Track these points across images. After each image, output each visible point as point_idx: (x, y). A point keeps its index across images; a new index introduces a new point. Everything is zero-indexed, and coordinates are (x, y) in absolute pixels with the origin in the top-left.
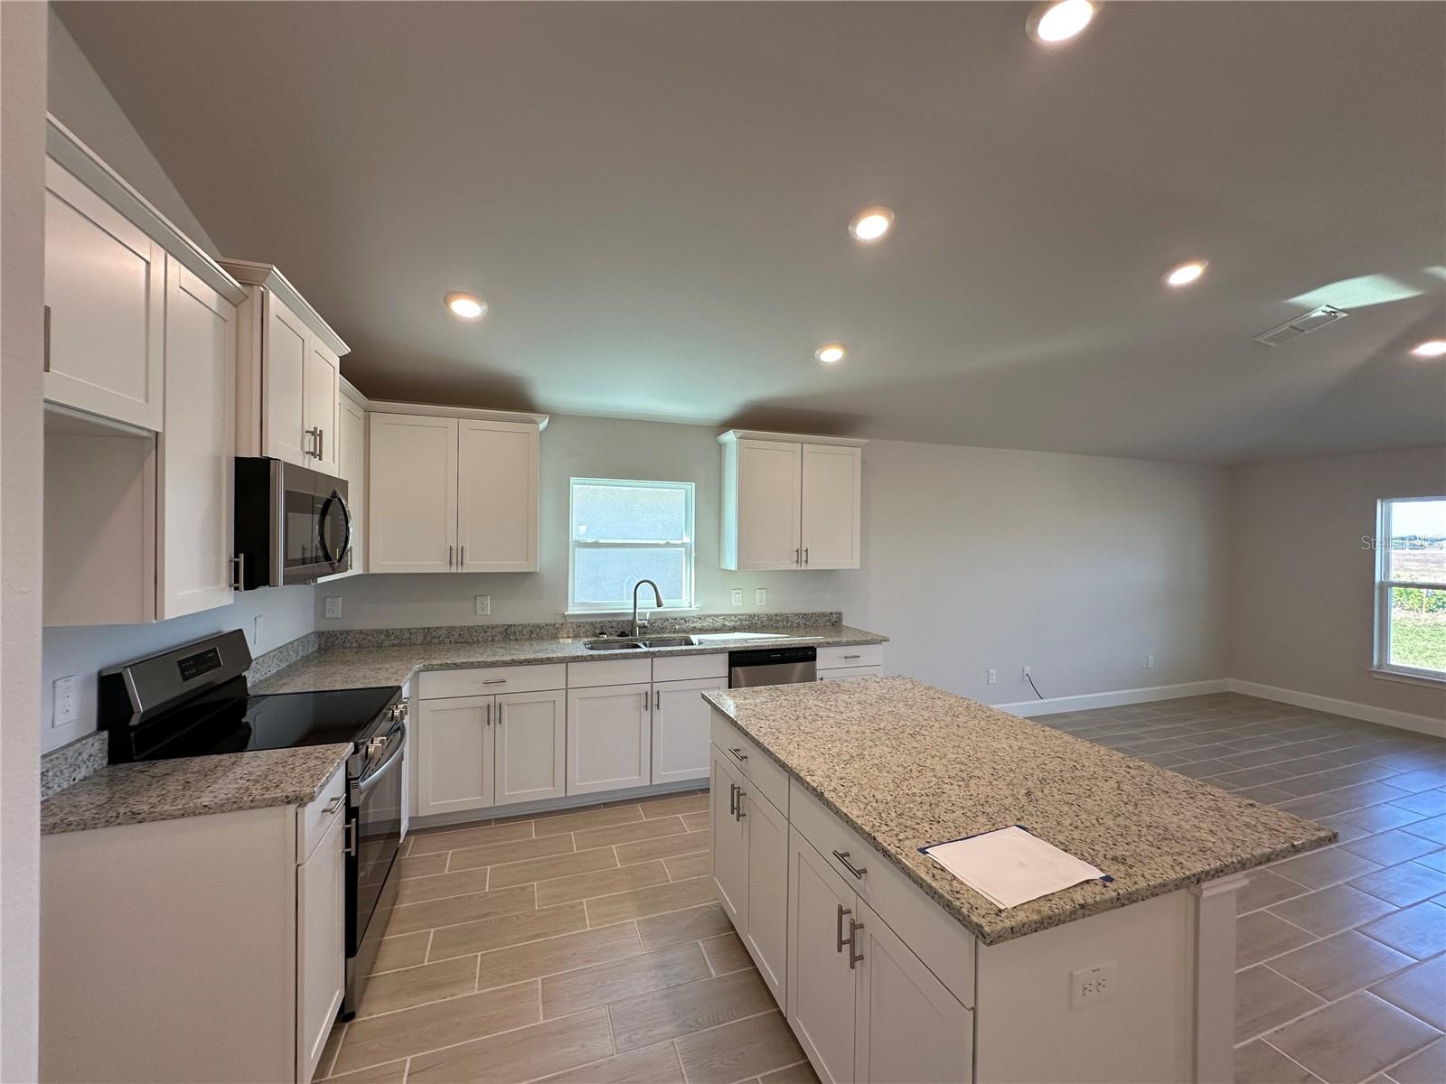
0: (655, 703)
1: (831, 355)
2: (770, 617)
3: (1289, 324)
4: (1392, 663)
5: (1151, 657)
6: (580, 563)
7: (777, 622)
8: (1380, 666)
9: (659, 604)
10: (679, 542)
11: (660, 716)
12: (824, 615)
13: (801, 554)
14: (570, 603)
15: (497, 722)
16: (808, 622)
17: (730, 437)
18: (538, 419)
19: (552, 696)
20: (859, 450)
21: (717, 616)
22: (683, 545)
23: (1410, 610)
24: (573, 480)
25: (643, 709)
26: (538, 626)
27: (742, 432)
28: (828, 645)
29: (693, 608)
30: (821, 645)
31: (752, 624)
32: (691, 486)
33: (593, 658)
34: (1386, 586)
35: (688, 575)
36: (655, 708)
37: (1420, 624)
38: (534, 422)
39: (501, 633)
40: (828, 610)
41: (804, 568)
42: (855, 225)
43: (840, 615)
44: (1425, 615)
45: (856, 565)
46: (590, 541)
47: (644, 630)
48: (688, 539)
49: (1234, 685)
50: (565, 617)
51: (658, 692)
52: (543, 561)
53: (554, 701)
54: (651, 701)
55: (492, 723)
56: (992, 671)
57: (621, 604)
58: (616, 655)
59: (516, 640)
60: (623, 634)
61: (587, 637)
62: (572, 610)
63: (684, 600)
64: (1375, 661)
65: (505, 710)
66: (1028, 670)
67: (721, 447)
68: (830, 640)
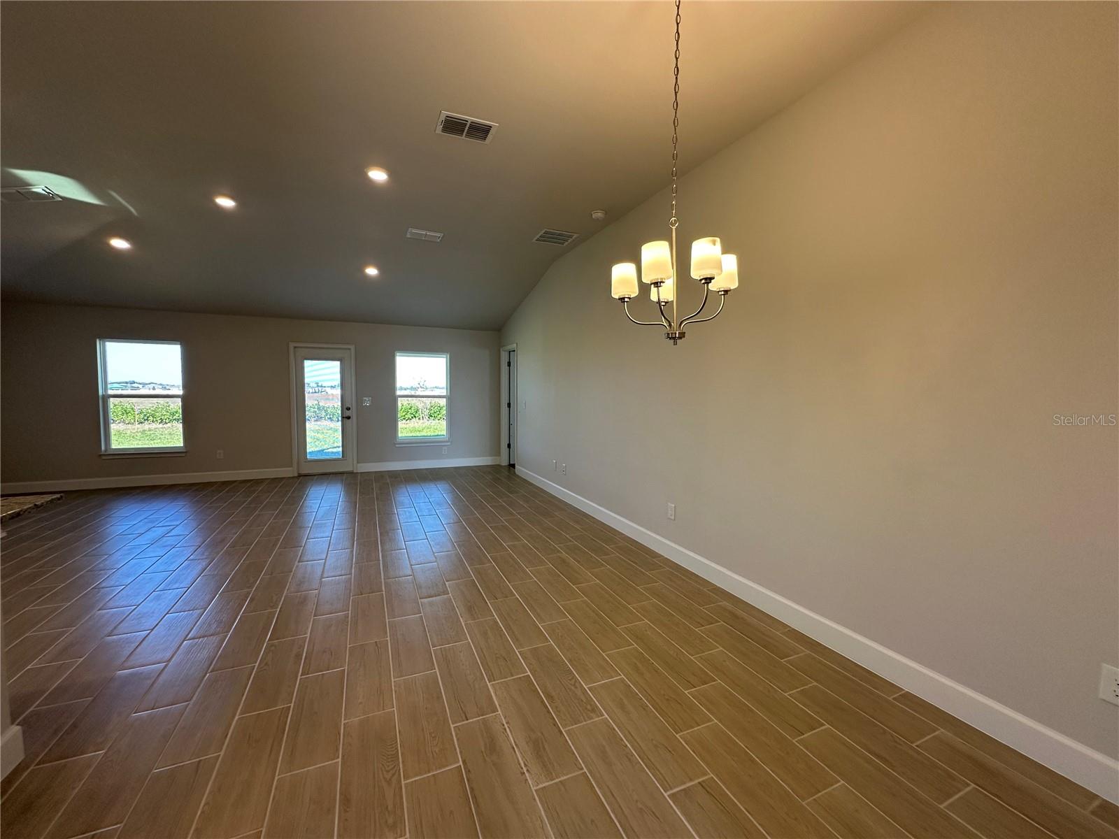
3: (16, 188)
4: (112, 446)
8: (106, 451)
23: (129, 424)
34: (106, 398)
37: (134, 431)
44: (137, 426)
64: (103, 448)
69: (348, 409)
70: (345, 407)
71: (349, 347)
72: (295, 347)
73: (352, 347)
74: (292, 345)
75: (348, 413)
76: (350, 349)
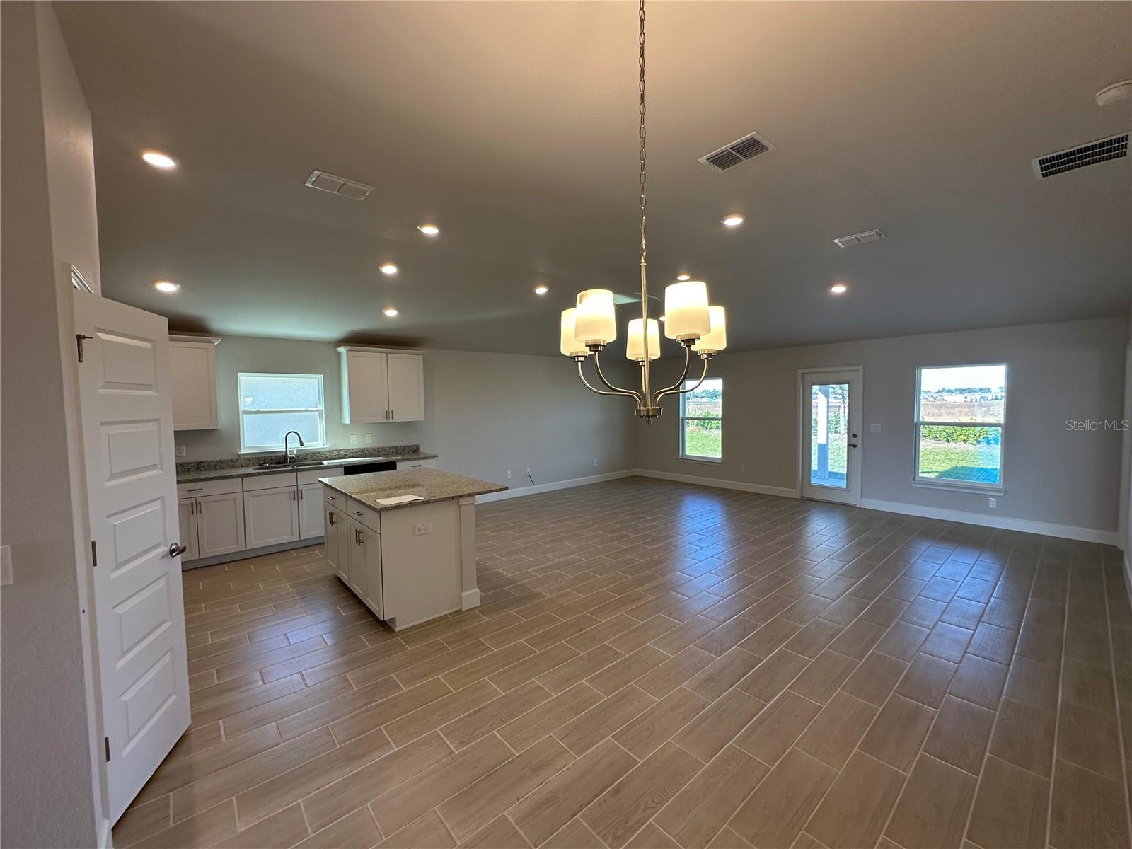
0: (300, 495)
1: (391, 313)
2: (374, 450)
4: (687, 453)
5: (595, 460)
6: (247, 424)
7: (379, 452)
8: (682, 456)
9: (302, 444)
10: (315, 409)
11: (303, 503)
12: (408, 446)
13: (389, 414)
14: (242, 447)
15: (198, 512)
16: (399, 450)
17: (342, 349)
18: (213, 341)
19: (232, 496)
20: (422, 356)
21: (341, 450)
22: (317, 411)
24: (239, 374)
25: (293, 500)
26: (220, 461)
27: (348, 348)
28: (403, 460)
29: (326, 446)
30: (399, 461)
31: (363, 453)
32: (321, 377)
33: (259, 474)
34: (684, 419)
35: (321, 428)
36: (300, 499)
38: (211, 342)
39: (195, 467)
40: (410, 444)
41: (391, 421)
42: (382, 267)
43: (418, 447)
45: (423, 418)
46: (254, 410)
47: (293, 460)
48: (321, 407)
49: (638, 472)
50: (239, 455)
51: (301, 490)
52: (223, 421)
53: (235, 499)
54: (297, 495)
55: (195, 513)
56: (509, 472)
57: (277, 446)
58: (274, 471)
59: (206, 470)
60: (279, 463)
61: (255, 465)
62: (242, 452)
63: (319, 442)
64: (681, 454)
65: (203, 505)
66: (528, 470)
67: (339, 354)
68: (404, 458)
69: (855, 436)
70: (851, 435)
71: (856, 368)
72: (804, 374)
73: (861, 368)
74: (800, 372)
75: (854, 441)
76: (857, 370)
